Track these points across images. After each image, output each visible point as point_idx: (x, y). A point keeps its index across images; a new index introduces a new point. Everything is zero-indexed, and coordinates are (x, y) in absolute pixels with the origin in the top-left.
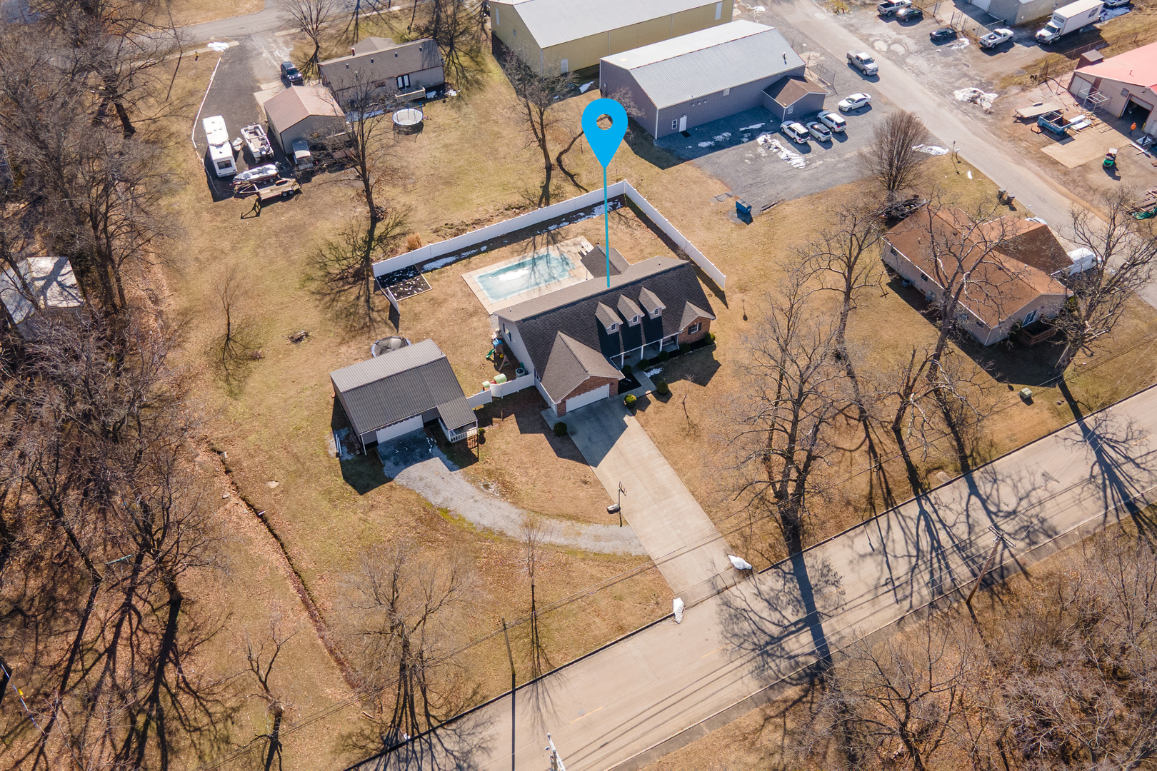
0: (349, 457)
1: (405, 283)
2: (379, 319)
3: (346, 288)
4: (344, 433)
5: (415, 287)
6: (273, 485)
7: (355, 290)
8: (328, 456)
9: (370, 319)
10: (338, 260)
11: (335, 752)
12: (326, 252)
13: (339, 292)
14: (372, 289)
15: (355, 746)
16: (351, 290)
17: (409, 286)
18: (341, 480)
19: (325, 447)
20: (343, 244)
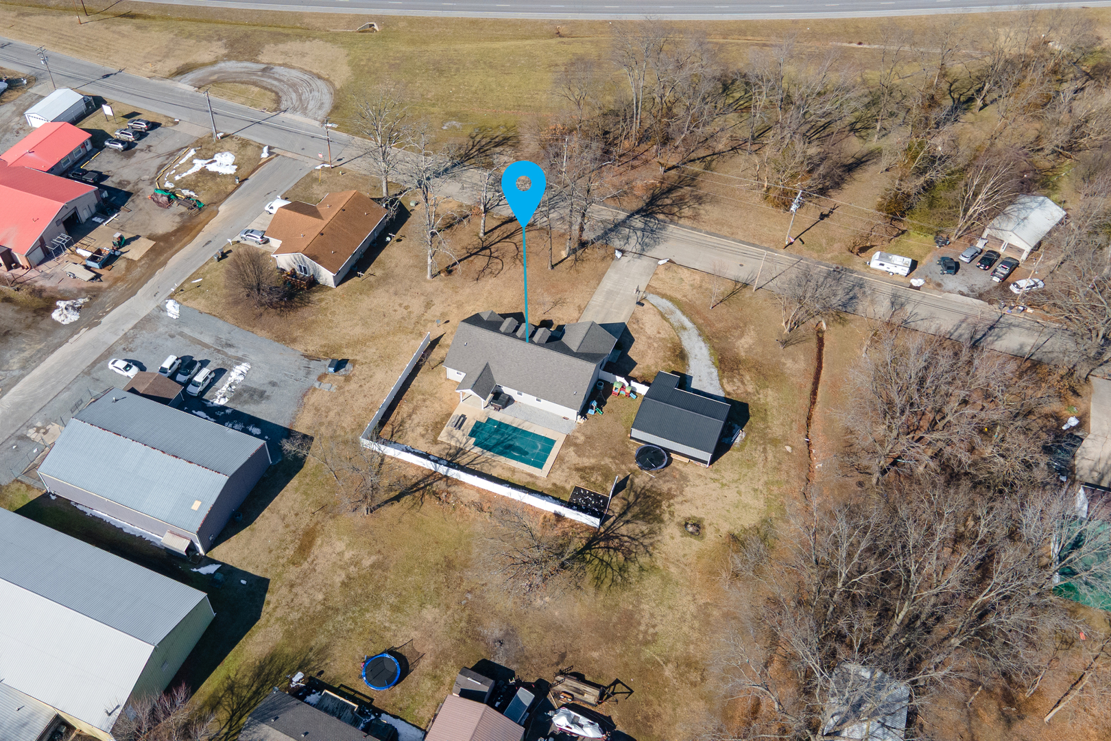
0: (736, 426)
1: (587, 504)
2: (632, 494)
3: (626, 538)
4: (726, 440)
5: (583, 496)
6: (788, 449)
7: (623, 530)
8: (746, 436)
9: (637, 499)
10: (608, 565)
11: (850, 321)
12: (608, 581)
13: (633, 539)
14: (612, 520)
15: (841, 318)
16: (625, 533)
17: (585, 500)
18: (751, 419)
19: (744, 441)
20: (589, 577)
